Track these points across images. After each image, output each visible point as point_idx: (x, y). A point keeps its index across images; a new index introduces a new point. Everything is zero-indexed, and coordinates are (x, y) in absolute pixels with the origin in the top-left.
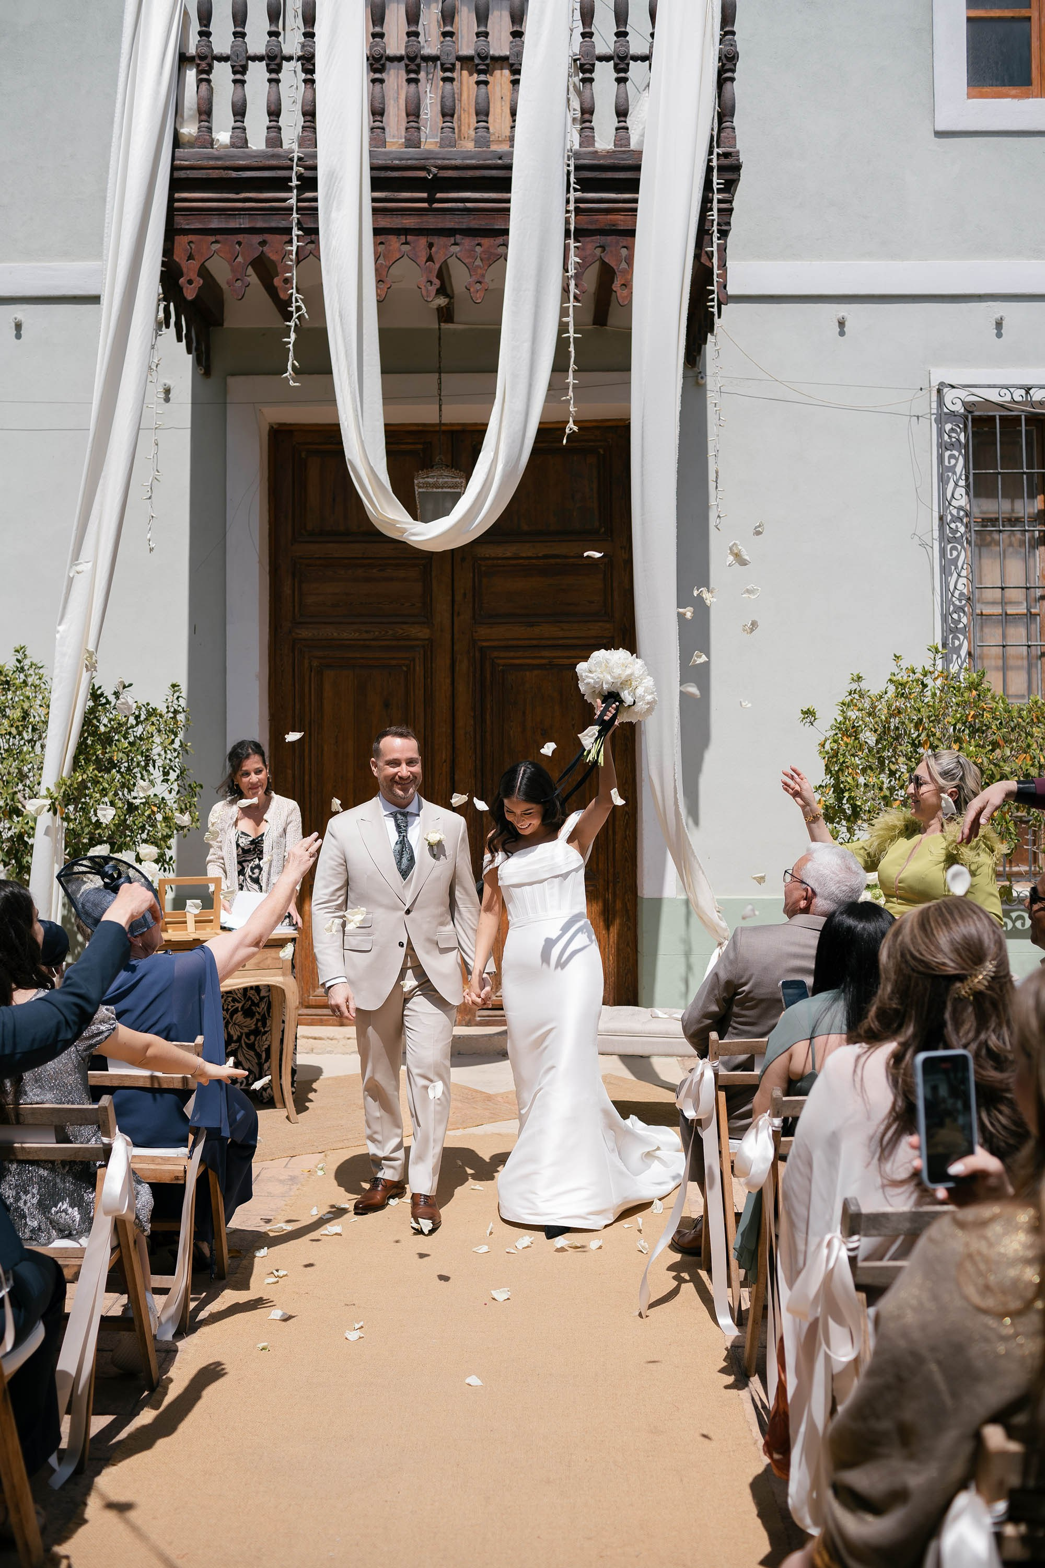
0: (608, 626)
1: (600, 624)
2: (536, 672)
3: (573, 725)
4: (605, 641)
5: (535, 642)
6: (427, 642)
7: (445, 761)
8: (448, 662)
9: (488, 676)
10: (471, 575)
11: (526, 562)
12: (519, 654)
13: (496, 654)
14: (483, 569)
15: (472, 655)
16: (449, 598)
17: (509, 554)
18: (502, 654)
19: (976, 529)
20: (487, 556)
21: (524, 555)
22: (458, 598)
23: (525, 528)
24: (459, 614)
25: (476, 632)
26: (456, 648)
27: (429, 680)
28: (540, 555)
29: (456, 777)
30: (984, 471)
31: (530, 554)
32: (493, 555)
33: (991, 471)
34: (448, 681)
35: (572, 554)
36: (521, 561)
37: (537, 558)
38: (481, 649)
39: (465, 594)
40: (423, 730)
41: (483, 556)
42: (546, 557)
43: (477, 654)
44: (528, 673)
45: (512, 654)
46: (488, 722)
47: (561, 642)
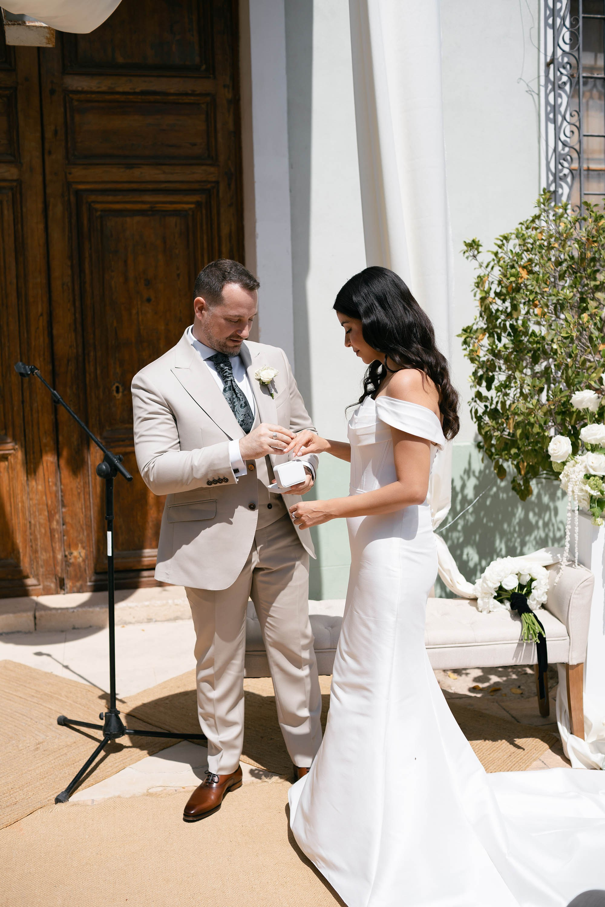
0: (212, 169)
1: (204, 168)
2: (137, 219)
3: (178, 275)
4: (209, 186)
5: (135, 186)
6: (15, 184)
7: (42, 315)
8: (40, 206)
9: (85, 222)
10: (62, 110)
11: (123, 98)
12: (119, 198)
13: (92, 198)
14: (76, 103)
15: (66, 198)
16: (38, 134)
17: (104, 88)
18: (100, 198)
19: (585, 75)
20: (80, 89)
21: (120, 89)
22: (49, 135)
23: (120, 60)
24: (50, 153)
25: (70, 173)
26: (49, 191)
27: (20, 226)
28: (138, 90)
29: (55, 332)
30: (592, 16)
31: (127, 89)
32: (86, 88)
33: (599, 16)
34: (41, 226)
35: (172, 91)
36: (117, 96)
37: (135, 93)
38: (78, 193)
39: (56, 132)
40: (15, 281)
41: (74, 88)
42: (143, 93)
43: (73, 199)
44: (128, 219)
45: (110, 198)
46: (87, 271)
47: (163, 186)
